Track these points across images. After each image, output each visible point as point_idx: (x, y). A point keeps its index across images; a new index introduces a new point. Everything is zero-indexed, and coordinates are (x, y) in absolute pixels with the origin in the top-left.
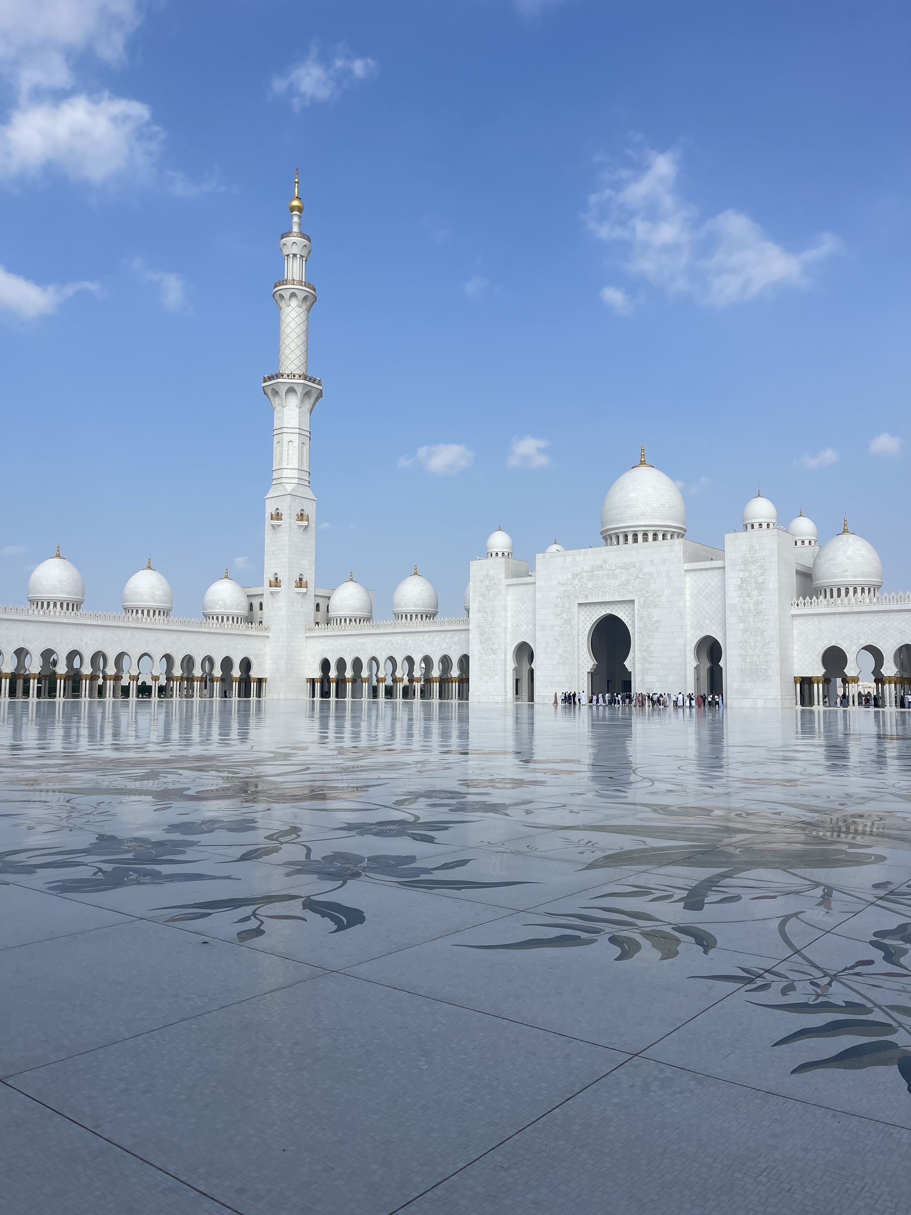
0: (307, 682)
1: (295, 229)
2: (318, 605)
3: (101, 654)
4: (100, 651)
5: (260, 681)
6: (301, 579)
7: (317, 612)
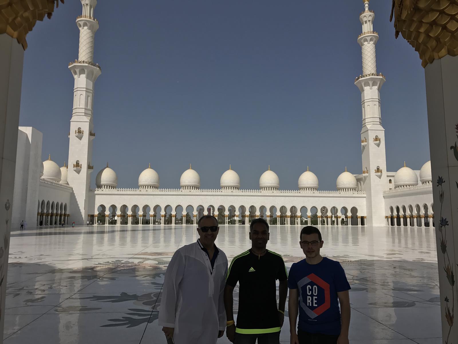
0: (385, 218)
1: (367, 9)
2: (390, 181)
3: (294, 207)
4: (293, 206)
5: (362, 218)
6: (378, 169)
7: (390, 184)
